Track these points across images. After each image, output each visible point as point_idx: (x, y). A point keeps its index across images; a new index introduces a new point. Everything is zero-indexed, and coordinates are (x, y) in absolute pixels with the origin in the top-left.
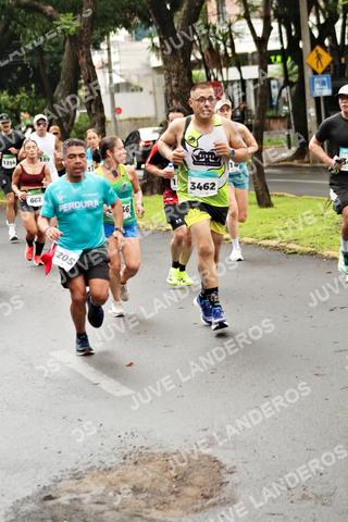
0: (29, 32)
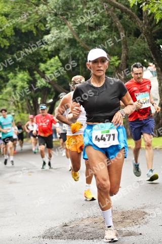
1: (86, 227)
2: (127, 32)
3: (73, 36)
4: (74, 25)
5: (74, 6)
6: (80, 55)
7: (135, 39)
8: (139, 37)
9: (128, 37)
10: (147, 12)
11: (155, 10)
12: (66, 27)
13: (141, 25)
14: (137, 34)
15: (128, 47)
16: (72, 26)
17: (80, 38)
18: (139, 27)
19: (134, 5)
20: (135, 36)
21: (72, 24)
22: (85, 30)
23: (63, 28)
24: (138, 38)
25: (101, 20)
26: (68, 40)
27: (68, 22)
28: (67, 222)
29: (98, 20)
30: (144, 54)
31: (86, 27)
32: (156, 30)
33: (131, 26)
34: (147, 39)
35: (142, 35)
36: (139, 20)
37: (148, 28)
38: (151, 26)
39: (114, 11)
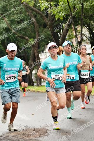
0: (21, 44)
1: (13, 137)
2: (39, 25)
3: (8, 26)
4: (8, 20)
5: (9, 9)
6: (12, 37)
7: (44, 29)
8: (46, 28)
9: (40, 27)
10: (51, 13)
11: (55, 13)
12: (4, 21)
13: (47, 21)
14: (45, 26)
15: (40, 34)
16: (7, 20)
17: (12, 28)
18: (46, 22)
19: (43, 9)
20: (44, 28)
21: (7, 19)
22: (15, 23)
23: (2, 22)
24: (45, 28)
25: (24, 17)
26: (4, 28)
27: (5, 18)
28: (2, 134)
29: (23, 17)
30: (49, 38)
31: (15, 21)
32: (56, 24)
33: (41, 21)
34: (51, 30)
35: (48, 27)
36: (46, 18)
37: (51, 23)
38: (53, 21)
39: (32, 13)
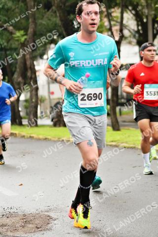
8: (50, 11)
14: (48, 6)
15: (37, 21)
20: (45, 9)
24: (48, 10)
34: (60, 14)
35: (54, 8)
